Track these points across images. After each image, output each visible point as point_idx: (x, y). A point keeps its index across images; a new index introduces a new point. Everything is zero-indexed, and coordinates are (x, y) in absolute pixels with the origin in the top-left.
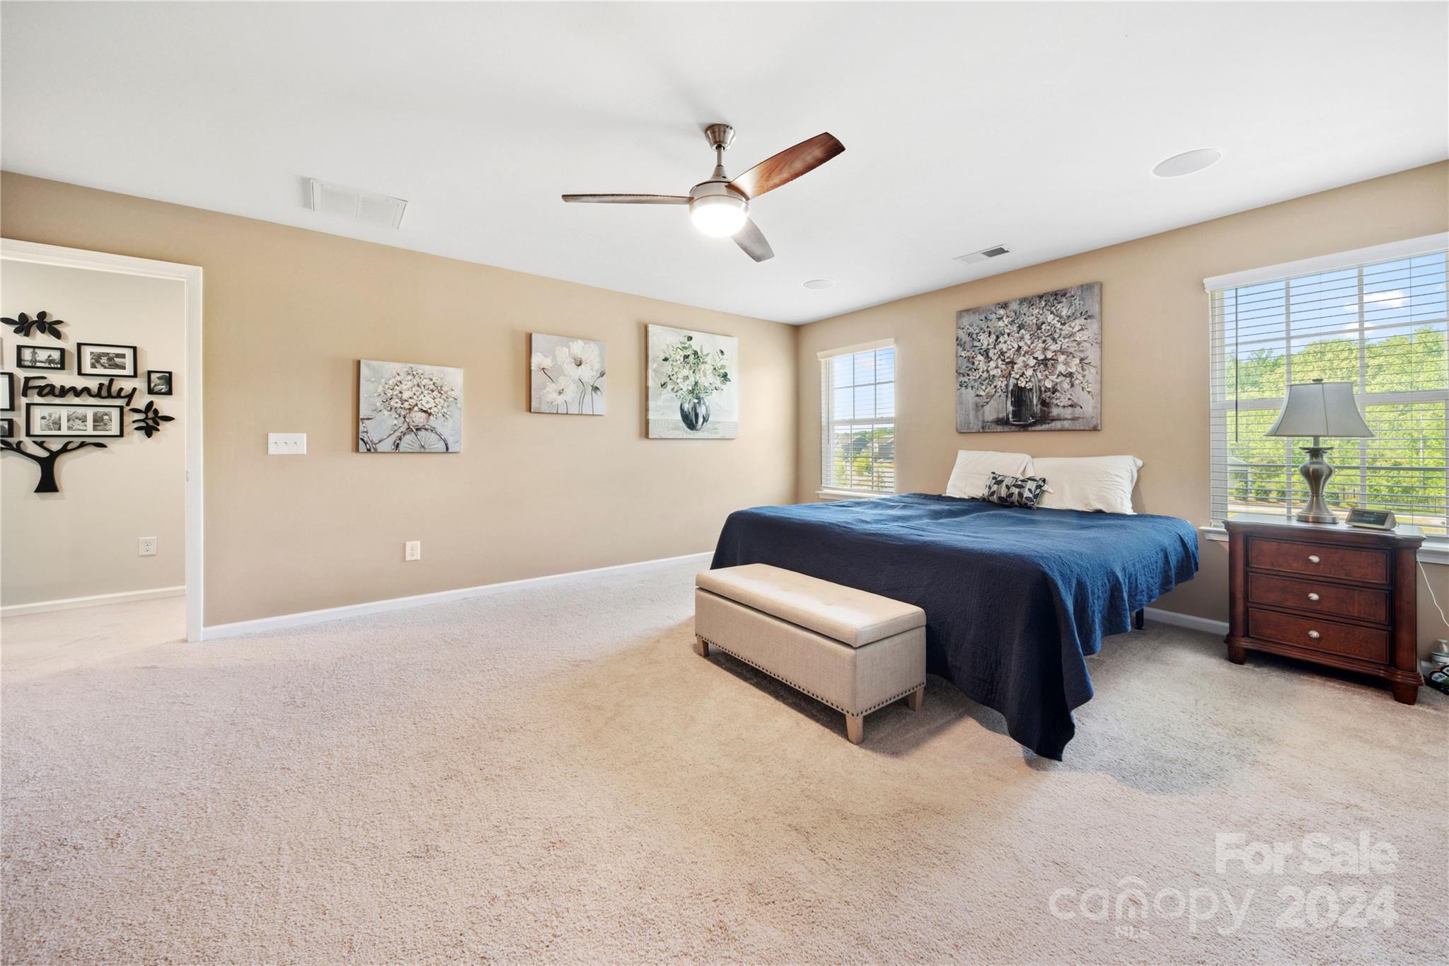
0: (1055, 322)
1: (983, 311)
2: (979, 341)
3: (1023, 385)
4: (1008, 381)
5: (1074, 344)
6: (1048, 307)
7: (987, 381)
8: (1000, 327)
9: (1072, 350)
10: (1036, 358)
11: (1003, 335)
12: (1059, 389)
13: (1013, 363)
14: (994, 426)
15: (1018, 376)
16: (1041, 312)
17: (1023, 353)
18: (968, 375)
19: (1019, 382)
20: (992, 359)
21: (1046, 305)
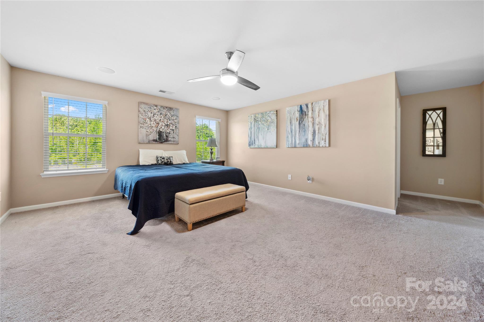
0: (170, 115)
1: (149, 105)
2: (148, 114)
3: (161, 130)
4: (157, 129)
5: (174, 122)
6: (168, 111)
7: (150, 128)
8: (155, 112)
9: (174, 124)
10: (165, 124)
11: (156, 115)
12: (171, 133)
13: (158, 124)
14: (153, 141)
15: (160, 128)
16: (166, 111)
17: (161, 121)
18: (144, 124)
19: (160, 130)
20: (152, 121)
21: (168, 110)
